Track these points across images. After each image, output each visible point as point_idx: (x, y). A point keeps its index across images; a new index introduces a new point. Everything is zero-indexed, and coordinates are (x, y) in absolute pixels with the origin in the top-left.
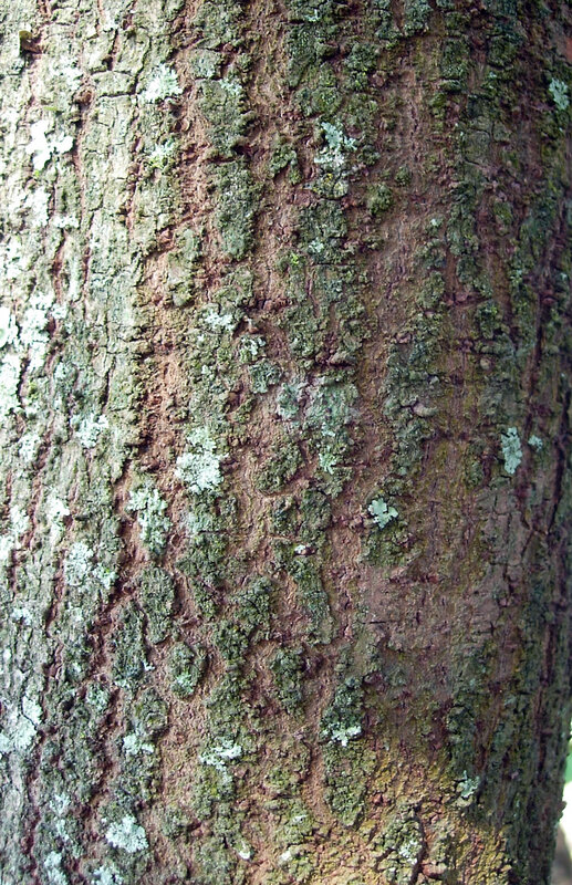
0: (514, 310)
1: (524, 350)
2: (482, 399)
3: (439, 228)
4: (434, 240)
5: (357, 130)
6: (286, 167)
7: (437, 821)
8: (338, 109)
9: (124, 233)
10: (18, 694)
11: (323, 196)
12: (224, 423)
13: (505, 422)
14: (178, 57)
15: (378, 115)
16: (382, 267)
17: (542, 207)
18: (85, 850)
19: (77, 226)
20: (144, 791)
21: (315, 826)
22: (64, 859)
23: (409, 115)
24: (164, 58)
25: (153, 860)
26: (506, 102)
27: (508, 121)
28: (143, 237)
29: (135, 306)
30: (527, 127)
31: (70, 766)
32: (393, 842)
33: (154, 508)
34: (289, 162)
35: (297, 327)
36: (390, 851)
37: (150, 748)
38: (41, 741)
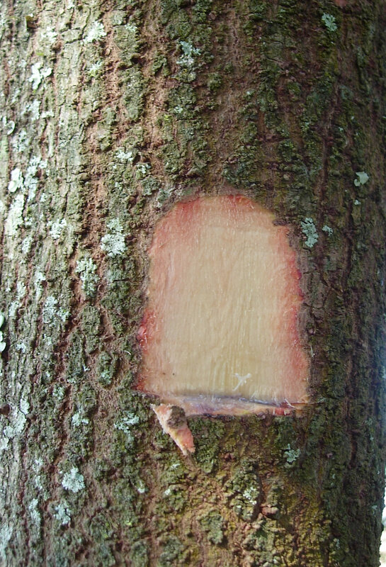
0: (305, 146)
1: (314, 171)
2: (286, 199)
3: (252, 96)
4: (249, 104)
5: (201, 43)
6: (161, 68)
7: (270, 476)
8: (190, 33)
9: (76, 115)
10: (18, 399)
11: (181, 81)
12: (127, 214)
13: (304, 214)
14: (104, 17)
15: (213, 35)
16: (218, 120)
17: (323, 87)
18: (51, 495)
19: (53, 116)
20: (83, 450)
21: (186, 472)
22: (39, 502)
23: (232, 34)
24: (97, 18)
25: (88, 497)
26: (292, 25)
27: (295, 37)
28: (85, 115)
29: (81, 154)
30: (309, 41)
31: (43, 439)
32: (238, 486)
33: (89, 269)
34: (163, 64)
35: (168, 156)
36: (237, 493)
37: (86, 421)
38: (29, 426)
